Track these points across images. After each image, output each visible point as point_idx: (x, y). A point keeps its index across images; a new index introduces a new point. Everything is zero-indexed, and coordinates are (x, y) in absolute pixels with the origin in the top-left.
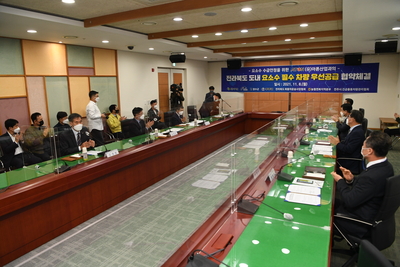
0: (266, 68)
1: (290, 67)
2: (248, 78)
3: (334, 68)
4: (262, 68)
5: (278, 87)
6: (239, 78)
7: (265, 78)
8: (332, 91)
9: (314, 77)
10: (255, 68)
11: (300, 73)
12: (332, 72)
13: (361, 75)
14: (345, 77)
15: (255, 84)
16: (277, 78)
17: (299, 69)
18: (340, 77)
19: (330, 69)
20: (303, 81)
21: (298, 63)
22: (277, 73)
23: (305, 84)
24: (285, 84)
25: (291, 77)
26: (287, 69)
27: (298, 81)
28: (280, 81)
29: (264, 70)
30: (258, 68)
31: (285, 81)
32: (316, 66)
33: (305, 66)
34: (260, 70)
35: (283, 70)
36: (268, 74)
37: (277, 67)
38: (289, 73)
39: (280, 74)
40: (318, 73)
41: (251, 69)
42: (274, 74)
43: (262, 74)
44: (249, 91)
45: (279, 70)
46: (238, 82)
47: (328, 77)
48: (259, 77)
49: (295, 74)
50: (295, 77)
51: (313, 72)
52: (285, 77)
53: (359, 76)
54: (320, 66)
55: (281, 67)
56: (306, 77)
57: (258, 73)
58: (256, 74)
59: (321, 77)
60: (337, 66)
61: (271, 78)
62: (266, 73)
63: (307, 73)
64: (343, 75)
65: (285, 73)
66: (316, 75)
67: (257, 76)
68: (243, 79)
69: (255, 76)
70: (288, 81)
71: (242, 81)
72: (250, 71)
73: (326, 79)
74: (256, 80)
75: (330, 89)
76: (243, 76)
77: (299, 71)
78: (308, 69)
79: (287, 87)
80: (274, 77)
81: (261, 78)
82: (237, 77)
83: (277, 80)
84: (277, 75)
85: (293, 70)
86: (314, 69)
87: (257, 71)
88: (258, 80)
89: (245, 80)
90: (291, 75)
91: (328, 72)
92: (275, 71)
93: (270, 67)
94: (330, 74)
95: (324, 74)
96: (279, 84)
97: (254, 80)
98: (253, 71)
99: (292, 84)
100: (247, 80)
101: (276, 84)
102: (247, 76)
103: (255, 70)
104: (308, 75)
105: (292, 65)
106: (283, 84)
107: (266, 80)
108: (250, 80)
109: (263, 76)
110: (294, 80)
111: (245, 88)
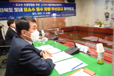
0: (26, 3)
2: (14, 10)
3: (61, 5)
4: (23, 3)
5: (35, 15)
8: (61, 16)
10: (18, 3)
12: (60, 7)
13: (71, 8)
14: (65, 9)
16: (33, 9)
17: (45, 5)
19: (60, 5)
20: (48, 11)
21: (44, 1)
22: (33, 7)
23: (49, 13)
24: (39, 13)
25: (42, 9)
26: (39, 5)
27: (45, 12)
28: (36, 11)
29: (25, 5)
30: (20, 3)
31: (39, 12)
32: (53, 3)
33: (48, 3)
34: (22, 5)
35: (37, 5)
36: (28, 7)
37: (33, 3)
38: (40, 7)
39: (35, 7)
40: (55, 7)
41: (15, 3)
43: (23, 7)
45: (34, 5)
46: (5, 13)
47: (59, 9)
49: (43, 7)
50: (44, 9)
52: (38, 9)
53: (70, 9)
54: (55, 3)
55: (35, 3)
57: (21, 7)
60: (62, 4)
61: (30, 10)
62: (26, 7)
63: (49, 7)
64: (65, 8)
65: (38, 7)
66: (54, 8)
67: (21, 8)
68: (10, 11)
69: (19, 8)
70: (40, 11)
71: (9, 12)
72: (14, 5)
73: (58, 10)
74: (20, 11)
75: (60, 15)
76: (9, 9)
77: (45, 6)
78: (50, 5)
79: (40, 15)
80: (31, 9)
81: (23, 10)
82: (4, 9)
83: (34, 11)
84: (33, 8)
85: (42, 5)
86: (52, 5)
87: (19, 5)
88: (21, 11)
89: (11, 11)
90: (41, 8)
91: (59, 6)
92: (32, 6)
93: (28, 3)
94: (60, 8)
95: (57, 8)
96: (35, 14)
97: (18, 11)
98: (17, 5)
99: (42, 13)
100: (13, 11)
101: (33, 14)
102: (12, 8)
103: (18, 4)
104: (50, 8)
105: (41, 2)
106: (37, 14)
107: (27, 11)
108: (15, 11)
109: (24, 8)
110: (43, 11)
111: (12, 17)
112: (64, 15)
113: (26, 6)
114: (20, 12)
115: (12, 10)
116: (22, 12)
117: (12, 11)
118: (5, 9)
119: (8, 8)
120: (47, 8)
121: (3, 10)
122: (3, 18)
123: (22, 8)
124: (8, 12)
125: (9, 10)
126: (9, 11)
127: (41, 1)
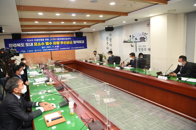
0: (36, 39)
1: (49, 38)
2: (25, 45)
3: (70, 39)
4: (34, 39)
5: (44, 49)
6: (19, 45)
7: (36, 44)
8: (71, 49)
9: (62, 43)
10: (29, 39)
11: (55, 41)
12: (69, 40)
14: (75, 42)
15: (30, 48)
16: (43, 44)
17: (54, 39)
18: (73, 43)
19: (68, 39)
20: (57, 45)
21: (53, 36)
22: (43, 41)
23: (58, 47)
25: (51, 43)
26: (48, 39)
27: (54, 45)
28: (45, 45)
29: (35, 40)
30: (31, 39)
31: (48, 46)
32: (62, 38)
33: (57, 38)
34: (32, 40)
35: (46, 39)
36: (38, 42)
37: (42, 38)
38: (49, 41)
39: (45, 42)
40: (63, 41)
41: (26, 39)
42: (41, 42)
43: (34, 42)
44: (26, 52)
45: (43, 40)
46: (18, 47)
47: (68, 43)
48: (32, 44)
49: (52, 41)
50: (53, 43)
52: (47, 44)
53: (80, 42)
54: (64, 38)
55: (44, 38)
56: (58, 43)
57: (31, 42)
59: (65, 43)
60: (71, 37)
61: (39, 44)
62: (36, 42)
63: (58, 41)
65: (47, 41)
71: (21, 47)
72: (25, 41)
75: (69, 48)
78: (59, 39)
79: (49, 48)
81: (34, 44)
85: (51, 39)
86: (61, 39)
89: (23, 46)
91: (68, 40)
92: (41, 40)
93: (38, 38)
95: (66, 41)
96: (44, 47)
98: (28, 41)
99: (51, 47)
110: (52, 45)
111: (23, 51)
112: (74, 48)
116: (32, 46)
119: (21, 43)
121: (16, 45)
125: (21, 45)
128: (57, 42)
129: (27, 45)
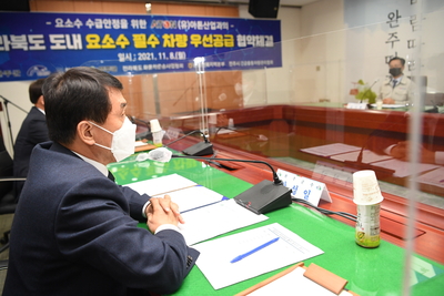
0: (94, 17)
1: (148, 19)
2: (48, 43)
3: (225, 25)
4: (84, 18)
5: (127, 63)
6: (20, 42)
7: (93, 42)
8: (227, 67)
9: (196, 40)
10: (64, 17)
11: (170, 32)
12: (222, 32)
13: (262, 37)
14: (242, 40)
16: (123, 41)
17: (167, 25)
18: (236, 42)
19: (221, 25)
20: (176, 49)
21: (163, 11)
22: (121, 31)
23: (181, 56)
24: (143, 57)
25: (153, 41)
26: (143, 24)
27: (168, 50)
28: (130, 49)
29: (90, 23)
30: (73, 17)
31: (142, 50)
32: (196, 19)
33: (177, 19)
34: (78, 24)
35: (135, 23)
36: (102, 33)
37: (120, 17)
38: (147, 32)
39: (129, 32)
40: (202, 33)
41: (53, 17)
42: (114, 33)
43: (84, 31)
45: (124, 24)
46: (15, 54)
47: (218, 42)
48: (78, 40)
49: (160, 33)
50: (161, 40)
51: (192, 31)
52: (140, 41)
53: (258, 41)
54: (204, 20)
55: (129, 18)
56: (181, 41)
57: (73, 31)
58: (71, 31)
59: (207, 41)
60: (230, 21)
61: (108, 43)
62: (94, 30)
63: (182, 32)
64: (239, 37)
65: (139, 31)
66: (199, 36)
67: (74, 36)
68: (33, 45)
69: (68, 37)
70: (148, 49)
71: (29, 51)
72: (49, 23)
73: (216, 45)
74: (70, 47)
75: (223, 64)
76: (31, 37)
77: (167, 27)
78: (184, 25)
79: (147, 62)
80: (115, 40)
81: (84, 43)
82: (9, 39)
83: (123, 47)
84: (122, 36)
85: (155, 25)
86: (193, 24)
87: (69, 24)
88: (75, 47)
89: (37, 47)
90: (152, 36)
91: (217, 31)
92: (116, 26)
93: (103, 17)
94: (221, 36)
95: (211, 36)
96: (129, 57)
97: (64, 47)
98: (59, 24)
99: (156, 55)
100: (44, 48)
101: (122, 58)
102: (41, 36)
103: (65, 21)
104: (185, 37)
105: (153, 15)
106: (137, 57)
107: (97, 46)
108: (53, 47)
109: (88, 37)
110: (160, 48)
111: (40, 68)
112: (238, 64)
113: (94, 27)
114: (73, 50)
115: (42, 42)
116: (78, 50)
117: (41, 45)
118: (13, 37)
119: (27, 33)
120: (172, 36)
121: (7, 43)
122: (8, 73)
123: (79, 36)
124: (26, 48)
125: (31, 41)
126: (31, 48)
127: (150, 12)
128: (179, 37)
129: (57, 42)
